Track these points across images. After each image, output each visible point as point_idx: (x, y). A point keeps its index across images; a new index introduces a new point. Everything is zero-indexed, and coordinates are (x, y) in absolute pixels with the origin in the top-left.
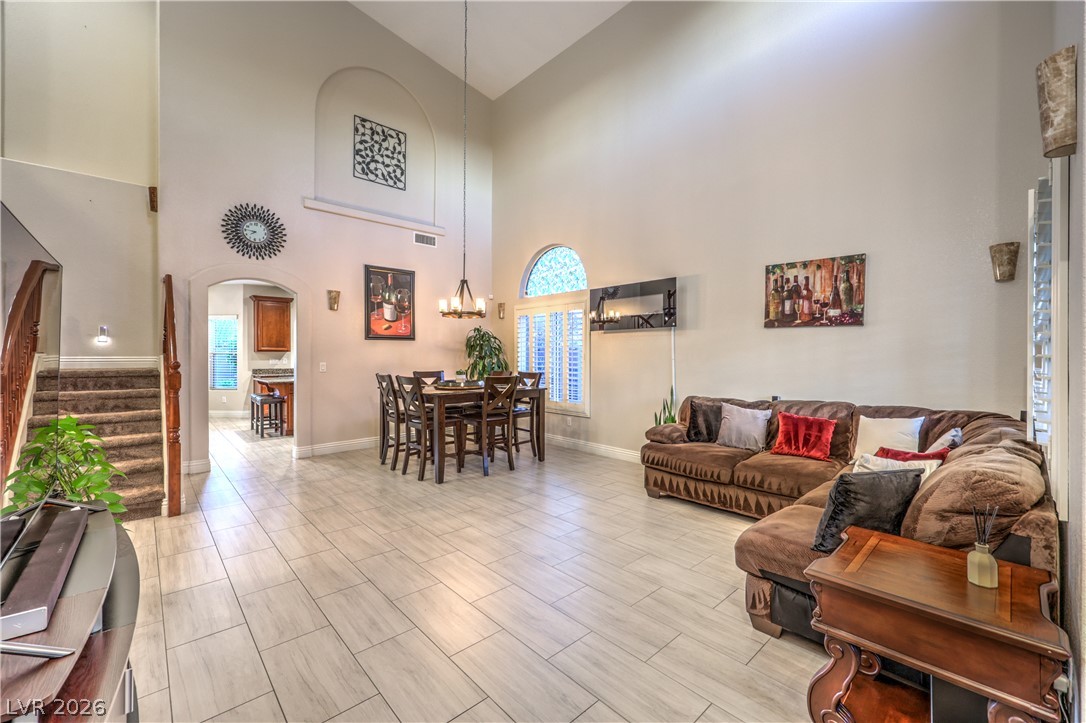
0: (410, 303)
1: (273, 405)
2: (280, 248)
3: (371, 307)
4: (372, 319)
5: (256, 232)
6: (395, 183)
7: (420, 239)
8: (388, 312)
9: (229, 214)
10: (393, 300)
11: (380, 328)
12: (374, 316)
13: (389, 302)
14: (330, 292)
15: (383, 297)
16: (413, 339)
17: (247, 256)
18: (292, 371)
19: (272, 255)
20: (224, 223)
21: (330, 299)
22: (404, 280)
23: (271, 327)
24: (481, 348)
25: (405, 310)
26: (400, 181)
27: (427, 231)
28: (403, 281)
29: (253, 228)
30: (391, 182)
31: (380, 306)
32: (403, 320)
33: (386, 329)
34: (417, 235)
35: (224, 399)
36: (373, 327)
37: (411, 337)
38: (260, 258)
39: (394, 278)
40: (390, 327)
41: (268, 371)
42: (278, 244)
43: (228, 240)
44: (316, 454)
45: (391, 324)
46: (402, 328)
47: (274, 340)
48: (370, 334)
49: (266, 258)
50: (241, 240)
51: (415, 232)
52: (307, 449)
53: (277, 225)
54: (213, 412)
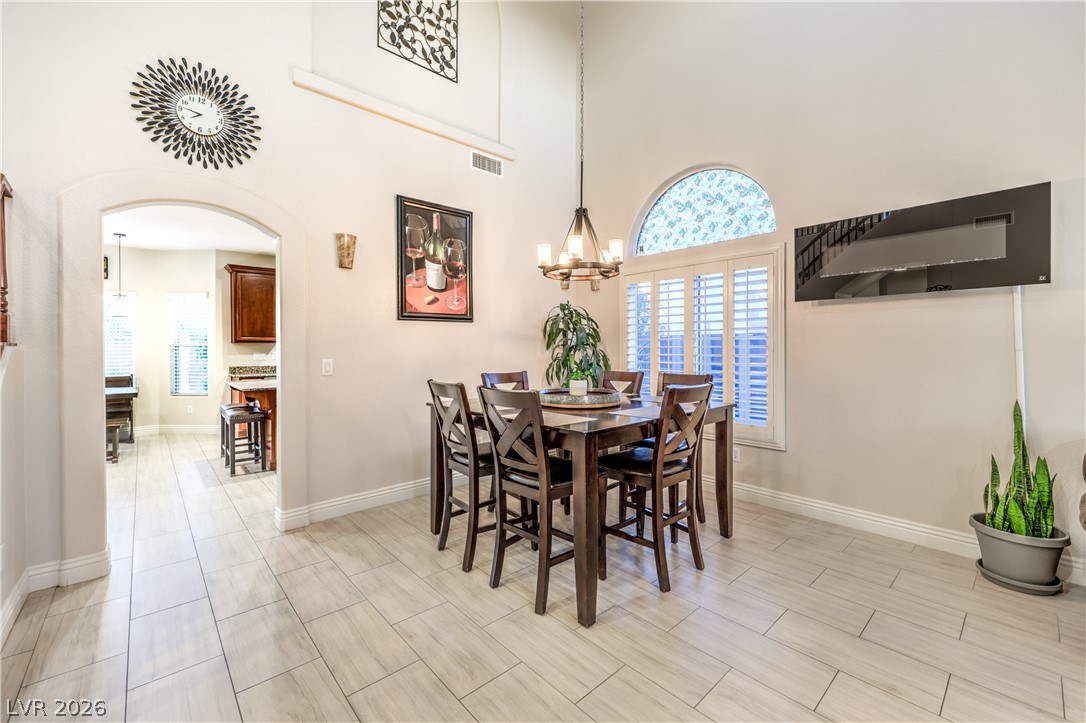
0: (465, 263)
1: (253, 424)
2: (249, 152)
3: (407, 266)
4: (409, 285)
5: (202, 116)
6: (443, 69)
7: (480, 162)
8: (433, 274)
9: (146, 73)
10: (441, 256)
11: (419, 301)
12: (411, 280)
13: (434, 260)
14: (339, 237)
15: (426, 251)
16: (470, 320)
17: (184, 159)
18: (274, 369)
19: (234, 162)
20: (137, 91)
21: (340, 248)
22: (457, 226)
23: (254, 308)
24: (565, 335)
25: (458, 272)
26: (450, 67)
27: (491, 150)
28: (455, 226)
29: (196, 106)
30: (436, 66)
31: (420, 264)
32: (456, 289)
33: (430, 303)
34: (474, 154)
35: (190, 408)
36: (410, 299)
37: (466, 317)
38: (211, 166)
39: (442, 221)
40: (435, 300)
41: (251, 369)
42: (244, 143)
43: (144, 124)
44: (317, 518)
45: (438, 295)
46: (453, 303)
47: (258, 328)
48: (405, 312)
49: (223, 166)
50: (172, 128)
51: (472, 151)
52: (301, 514)
53: (244, 108)
54: (174, 427)
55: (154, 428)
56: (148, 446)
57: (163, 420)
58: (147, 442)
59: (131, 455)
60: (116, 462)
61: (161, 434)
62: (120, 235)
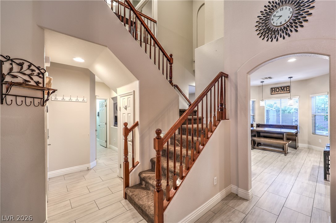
5: (282, 16)
35: (320, 140)
54: (314, 147)
55: (306, 145)
56: (300, 152)
57: (309, 143)
58: (301, 150)
59: (294, 154)
60: (286, 155)
61: (308, 148)
62: (290, 78)
